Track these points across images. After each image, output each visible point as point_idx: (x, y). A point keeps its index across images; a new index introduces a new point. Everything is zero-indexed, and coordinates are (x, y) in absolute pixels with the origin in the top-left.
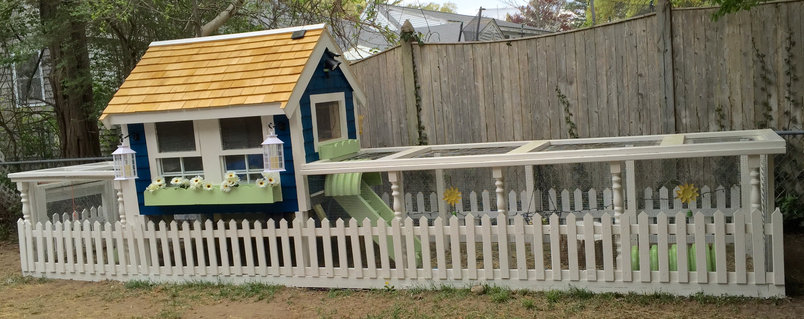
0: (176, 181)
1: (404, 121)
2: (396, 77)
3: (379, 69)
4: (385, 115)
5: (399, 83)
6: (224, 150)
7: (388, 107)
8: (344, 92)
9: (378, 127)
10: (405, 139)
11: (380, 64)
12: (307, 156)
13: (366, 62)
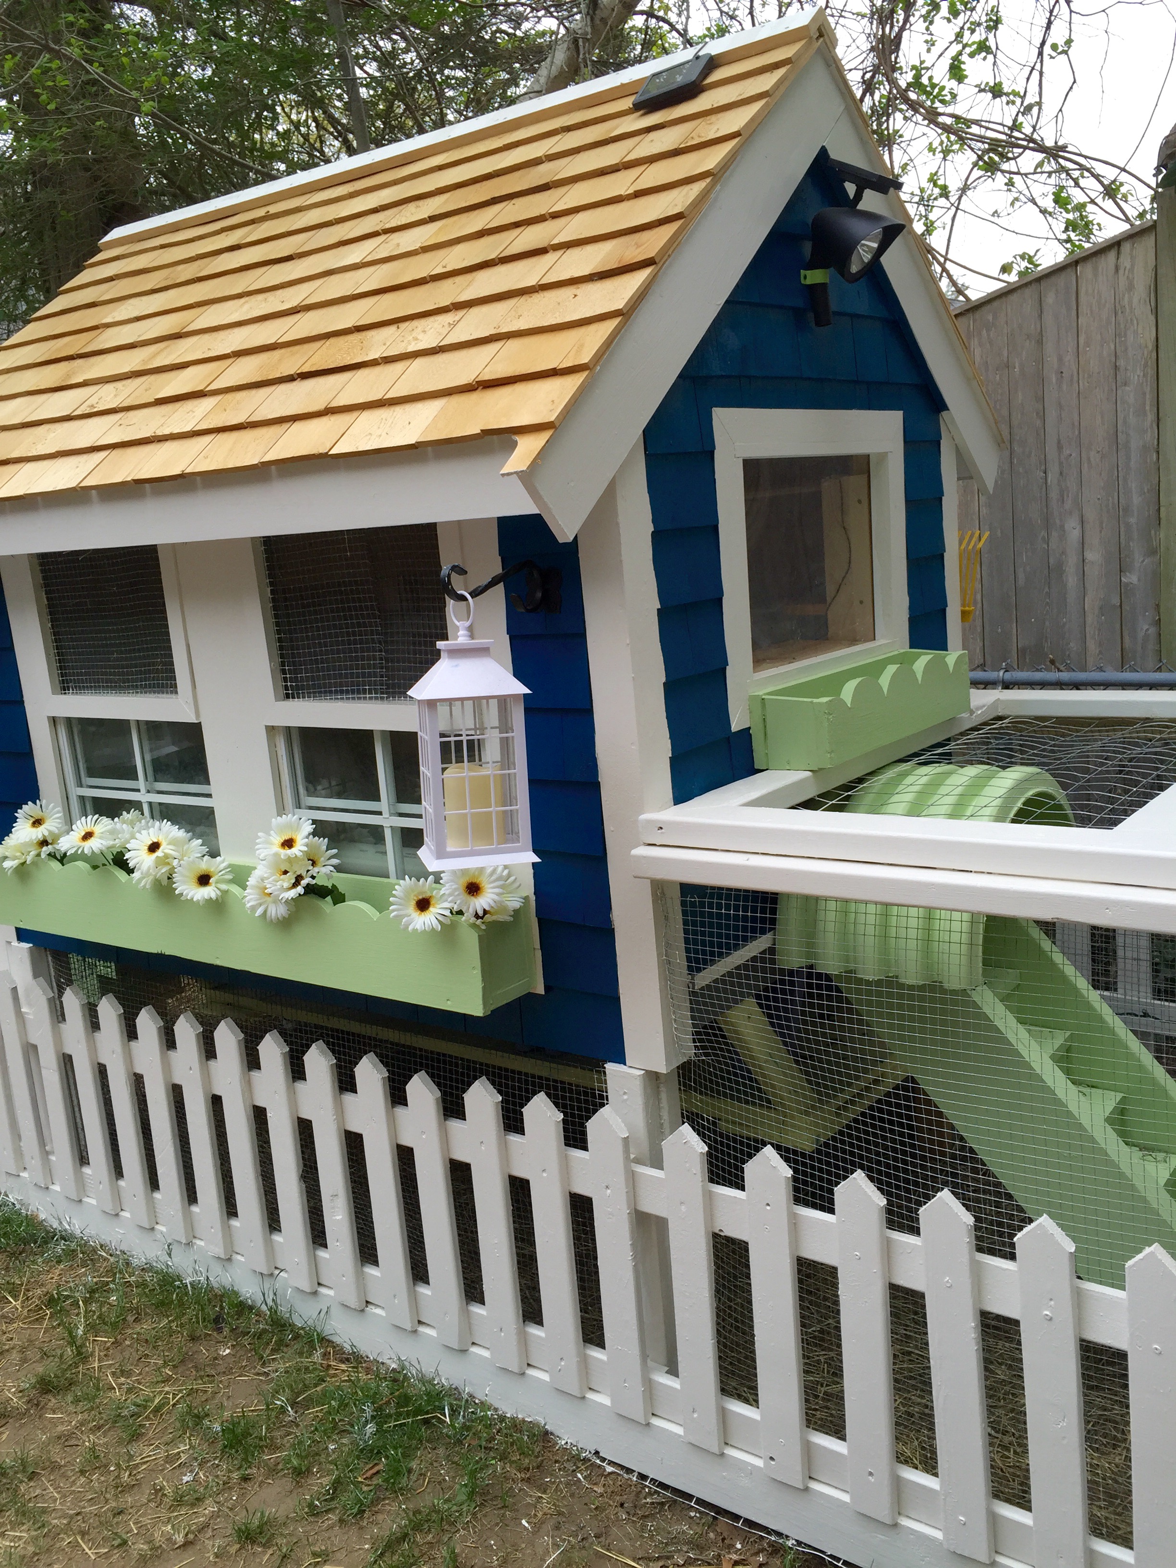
0: (88, 836)
1: (1139, 559)
2: (1116, 368)
3: (1040, 342)
4: (1055, 534)
5: (1129, 394)
6: (287, 696)
7: (1068, 505)
8: (899, 414)
9: (1021, 581)
10: (1141, 634)
11: (1049, 319)
12: (677, 763)
13: (987, 314)
